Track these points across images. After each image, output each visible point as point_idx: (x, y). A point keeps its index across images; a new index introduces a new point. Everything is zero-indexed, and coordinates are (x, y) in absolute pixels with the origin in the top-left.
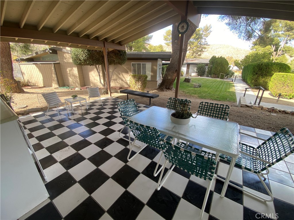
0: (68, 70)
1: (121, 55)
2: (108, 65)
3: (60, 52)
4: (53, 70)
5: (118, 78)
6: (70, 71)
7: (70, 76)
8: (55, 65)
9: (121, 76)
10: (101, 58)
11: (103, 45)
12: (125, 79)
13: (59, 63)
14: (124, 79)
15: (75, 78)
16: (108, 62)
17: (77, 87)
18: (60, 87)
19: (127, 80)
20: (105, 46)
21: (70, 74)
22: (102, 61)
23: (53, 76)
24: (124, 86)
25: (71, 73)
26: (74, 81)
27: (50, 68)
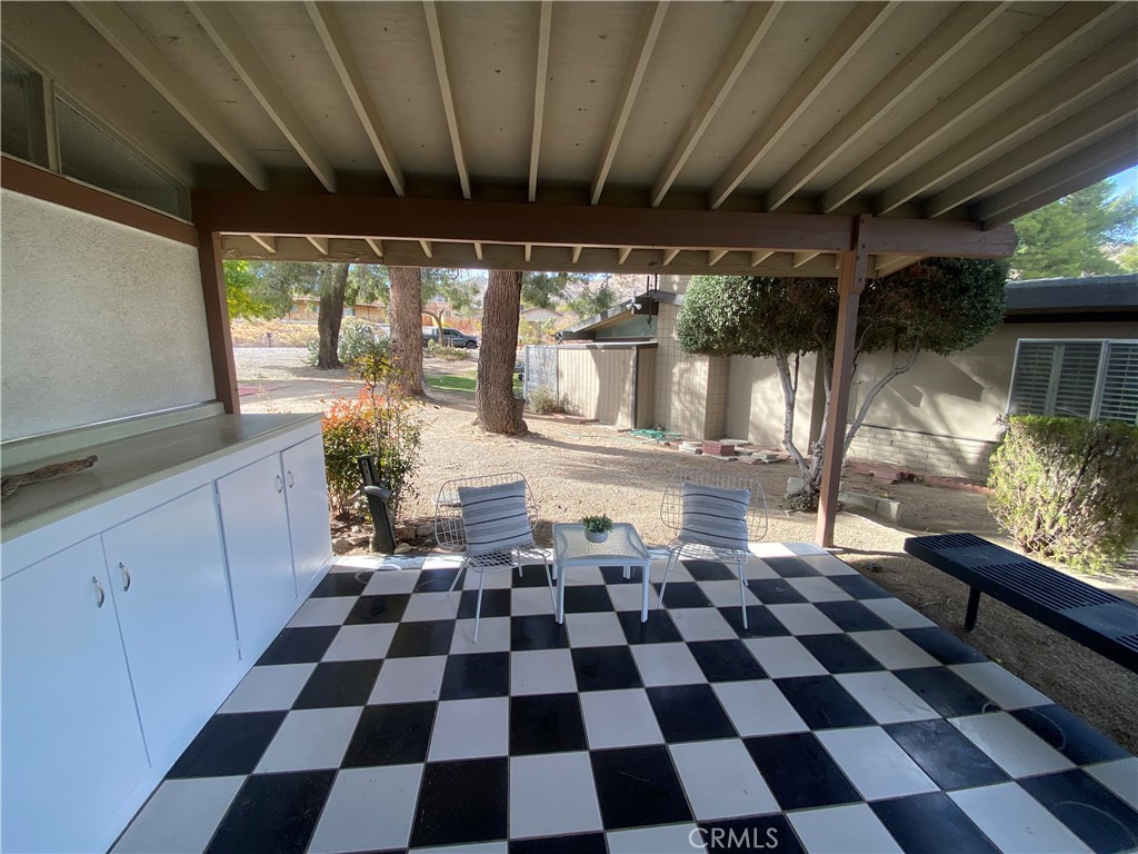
0: (676, 370)
1: (964, 290)
2: (853, 352)
3: (667, 307)
4: (631, 370)
5: (898, 417)
6: (683, 372)
7: (678, 393)
8: (641, 351)
9: (924, 411)
10: (819, 320)
11: (847, 236)
12: (948, 429)
13: (656, 345)
14: (939, 430)
15: (692, 403)
16: (859, 335)
17: (691, 437)
18: (635, 427)
19: (965, 435)
20: (860, 243)
21: (679, 383)
22: (820, 334)
23: (627, 387)
24: (927, 468)
25: (683, 382)
26: (687, 413)
27: (624, 362)
